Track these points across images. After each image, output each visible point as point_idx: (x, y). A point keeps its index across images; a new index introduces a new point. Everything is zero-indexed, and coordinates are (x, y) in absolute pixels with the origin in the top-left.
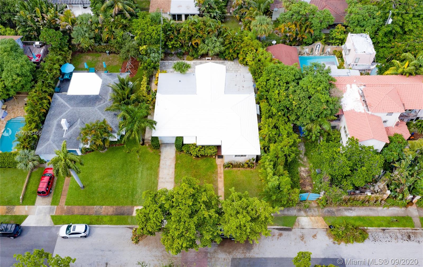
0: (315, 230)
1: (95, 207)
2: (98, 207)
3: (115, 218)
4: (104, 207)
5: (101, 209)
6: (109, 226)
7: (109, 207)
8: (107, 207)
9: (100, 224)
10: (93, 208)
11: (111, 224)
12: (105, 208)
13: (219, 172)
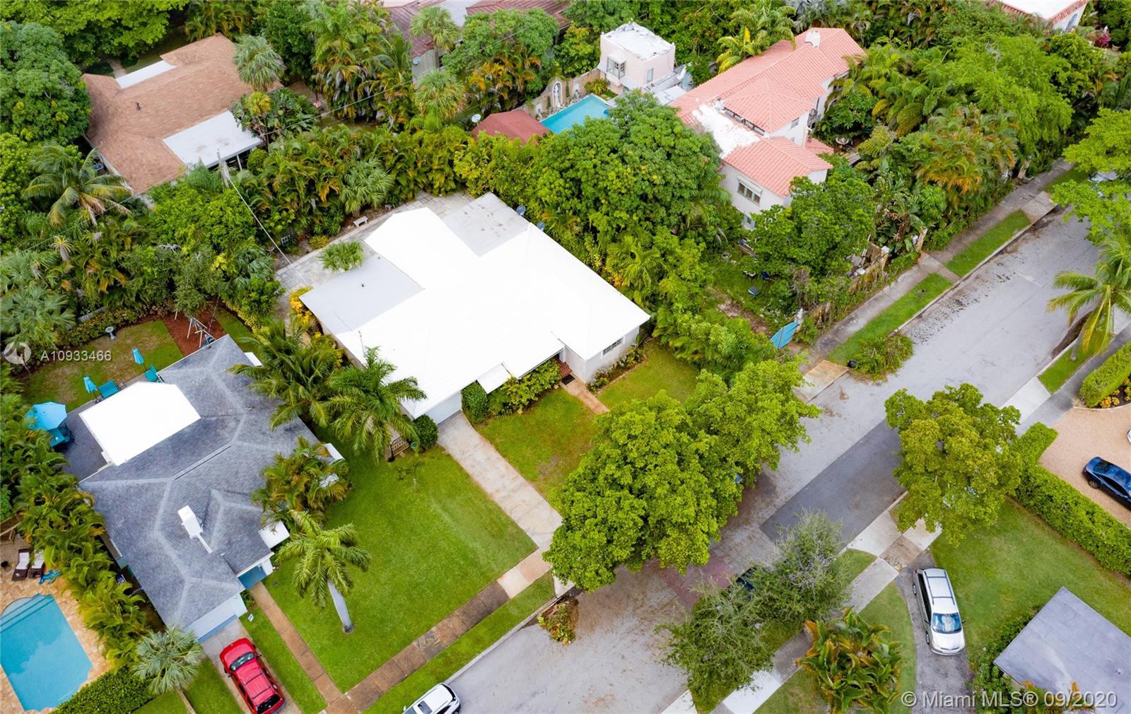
0: (835, 387)
1: (414, 643)
2: (422, 639)
3: (481, 631)
4: (434, 629)
5: (433, 637)
6: (484, 653)
7: (445, 621)
8: (440, 624)
9: (462, 666)
10: (414, 648)
11: (484, 648)
12: (440, 629)
13: (592, 407)
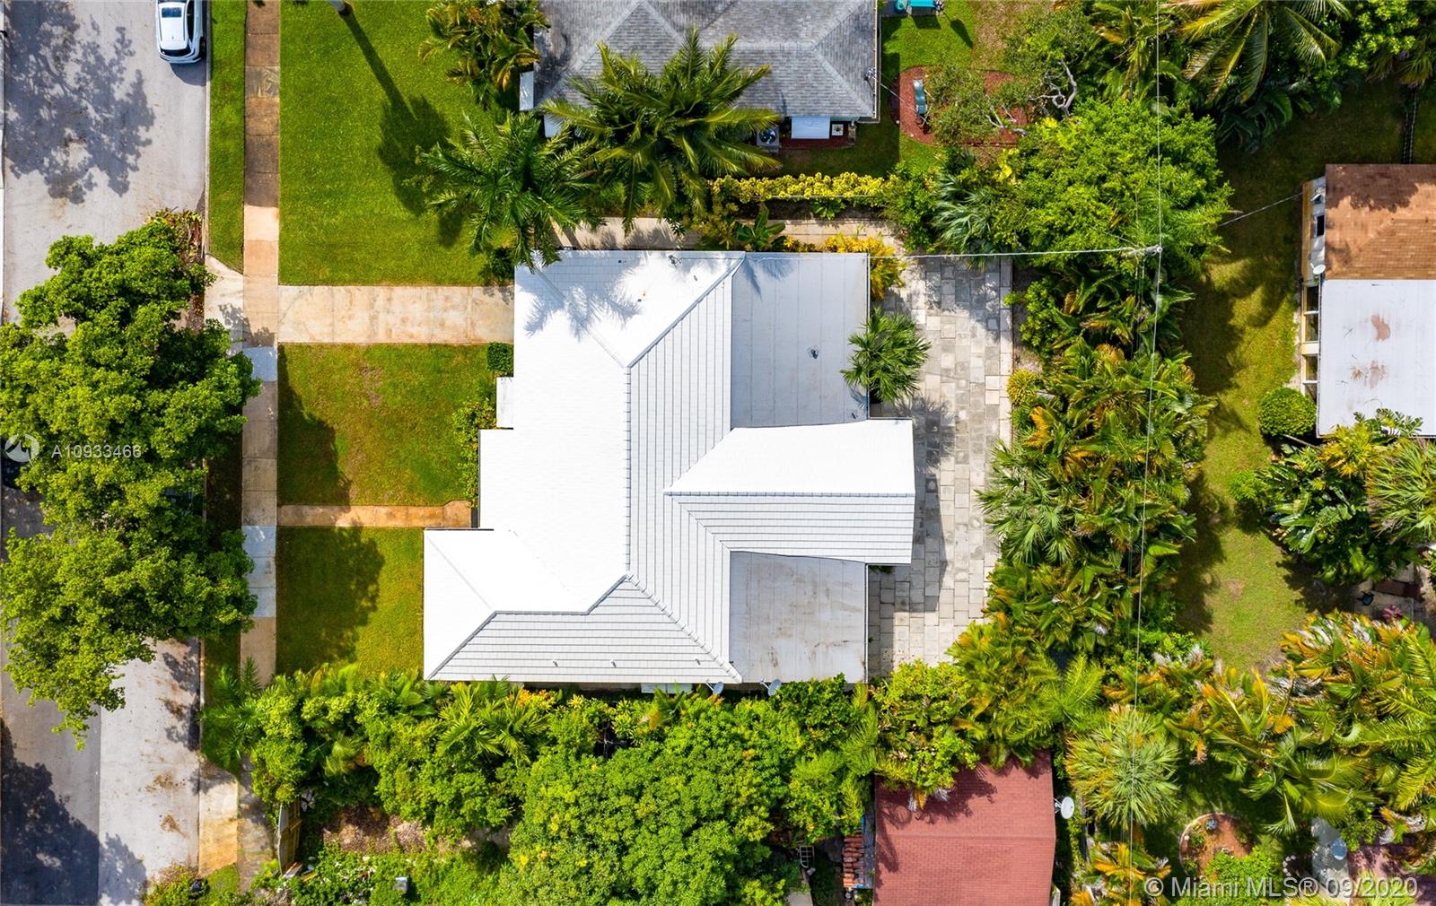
0: (191, 831)
1: (277, 68)
2: (277, 79)
3: (232, 145)
4: (277, 99)
5: (269, 91)
6: (208, 129)
7: (276, 118)
8: (277, 110)
10: (272, 63)
12: (272, 105)
13: (413, 510)
